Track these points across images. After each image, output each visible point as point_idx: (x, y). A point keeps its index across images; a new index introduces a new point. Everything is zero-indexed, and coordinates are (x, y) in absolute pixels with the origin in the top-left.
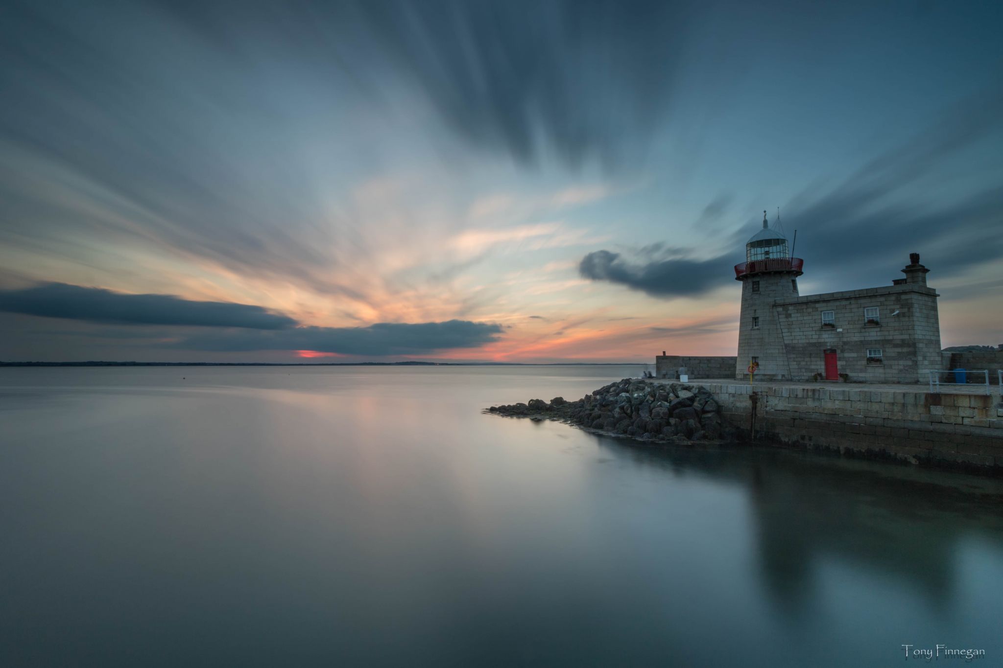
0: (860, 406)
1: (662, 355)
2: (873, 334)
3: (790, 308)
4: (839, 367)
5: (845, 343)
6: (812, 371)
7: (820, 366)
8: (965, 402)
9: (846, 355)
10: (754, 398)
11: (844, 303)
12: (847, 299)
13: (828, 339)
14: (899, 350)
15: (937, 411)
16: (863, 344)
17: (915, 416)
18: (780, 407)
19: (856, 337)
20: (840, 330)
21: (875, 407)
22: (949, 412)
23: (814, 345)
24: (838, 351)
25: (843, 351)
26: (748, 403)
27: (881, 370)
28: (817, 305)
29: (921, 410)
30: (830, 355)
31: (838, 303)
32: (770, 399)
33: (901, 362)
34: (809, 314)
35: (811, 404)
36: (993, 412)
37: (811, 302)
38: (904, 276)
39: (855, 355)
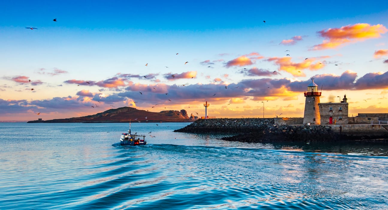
0: (362, 128)
1: (276, 117)
2: (340, 113)
3: (322, 106)
4: (333, 121)
5: (334, 115)
6: (327, 122)
7: (328, 121)
8: (377, 126)
9: (335, 118)
10: (341, 127)
11: (335, 105)
12: (336, 105)
13: (331, 114)
14: (345, 117)
15: (373, 128)
16: (338, 115)
17: (370, 129)
18: (346, 129)
19: (337, 114)
20: (334, 112)
21: (364, 128)
22: (375, 128)
23: (327, 115)
24: (333, 117)
25: (334, 117)
26: (340, 129)
27: (341, 121)
28: (329, 106)
29: (371, 128)
30: (331, 118)
31: (333, 105)
32: (344, 127)
33: (346, 120)
34: (327, 108)
35: (353, 128)
36: (381, 127)
37: (328, 105)
38: (343, 100)
39: (336, 118)
